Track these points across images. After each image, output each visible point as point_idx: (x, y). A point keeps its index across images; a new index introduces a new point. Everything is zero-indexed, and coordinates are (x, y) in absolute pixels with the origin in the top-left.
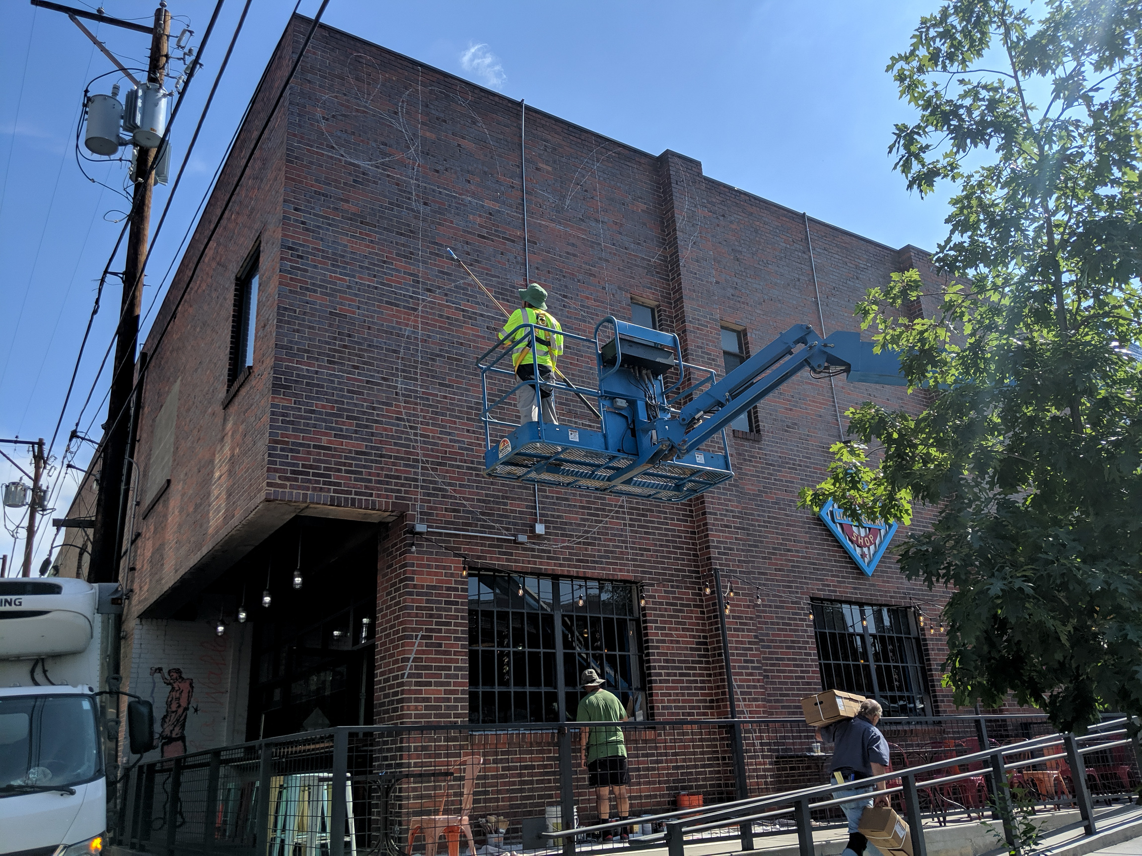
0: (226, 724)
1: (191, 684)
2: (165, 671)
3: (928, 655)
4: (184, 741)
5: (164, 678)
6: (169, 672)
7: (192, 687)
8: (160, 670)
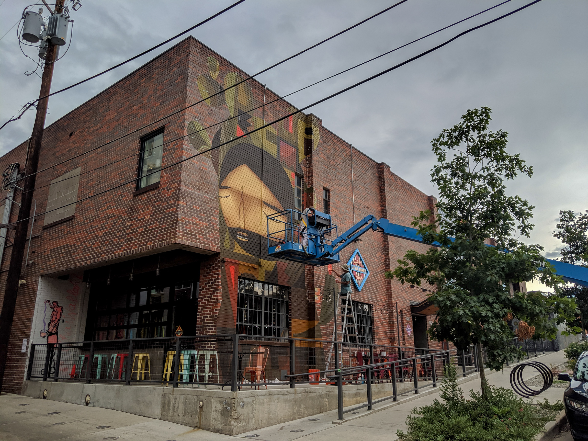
0: (76, 328)
1: (62, 309)
2: (51, 302)
3: (374, 323)
4: (57, 335)
5: (50, 305)
6: (53, 302)
7: (62, 310)
8: (49, 301)
